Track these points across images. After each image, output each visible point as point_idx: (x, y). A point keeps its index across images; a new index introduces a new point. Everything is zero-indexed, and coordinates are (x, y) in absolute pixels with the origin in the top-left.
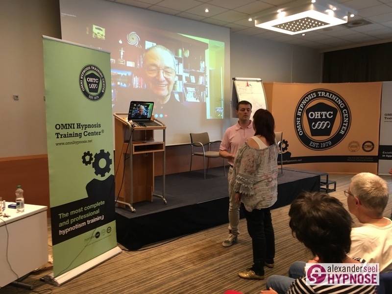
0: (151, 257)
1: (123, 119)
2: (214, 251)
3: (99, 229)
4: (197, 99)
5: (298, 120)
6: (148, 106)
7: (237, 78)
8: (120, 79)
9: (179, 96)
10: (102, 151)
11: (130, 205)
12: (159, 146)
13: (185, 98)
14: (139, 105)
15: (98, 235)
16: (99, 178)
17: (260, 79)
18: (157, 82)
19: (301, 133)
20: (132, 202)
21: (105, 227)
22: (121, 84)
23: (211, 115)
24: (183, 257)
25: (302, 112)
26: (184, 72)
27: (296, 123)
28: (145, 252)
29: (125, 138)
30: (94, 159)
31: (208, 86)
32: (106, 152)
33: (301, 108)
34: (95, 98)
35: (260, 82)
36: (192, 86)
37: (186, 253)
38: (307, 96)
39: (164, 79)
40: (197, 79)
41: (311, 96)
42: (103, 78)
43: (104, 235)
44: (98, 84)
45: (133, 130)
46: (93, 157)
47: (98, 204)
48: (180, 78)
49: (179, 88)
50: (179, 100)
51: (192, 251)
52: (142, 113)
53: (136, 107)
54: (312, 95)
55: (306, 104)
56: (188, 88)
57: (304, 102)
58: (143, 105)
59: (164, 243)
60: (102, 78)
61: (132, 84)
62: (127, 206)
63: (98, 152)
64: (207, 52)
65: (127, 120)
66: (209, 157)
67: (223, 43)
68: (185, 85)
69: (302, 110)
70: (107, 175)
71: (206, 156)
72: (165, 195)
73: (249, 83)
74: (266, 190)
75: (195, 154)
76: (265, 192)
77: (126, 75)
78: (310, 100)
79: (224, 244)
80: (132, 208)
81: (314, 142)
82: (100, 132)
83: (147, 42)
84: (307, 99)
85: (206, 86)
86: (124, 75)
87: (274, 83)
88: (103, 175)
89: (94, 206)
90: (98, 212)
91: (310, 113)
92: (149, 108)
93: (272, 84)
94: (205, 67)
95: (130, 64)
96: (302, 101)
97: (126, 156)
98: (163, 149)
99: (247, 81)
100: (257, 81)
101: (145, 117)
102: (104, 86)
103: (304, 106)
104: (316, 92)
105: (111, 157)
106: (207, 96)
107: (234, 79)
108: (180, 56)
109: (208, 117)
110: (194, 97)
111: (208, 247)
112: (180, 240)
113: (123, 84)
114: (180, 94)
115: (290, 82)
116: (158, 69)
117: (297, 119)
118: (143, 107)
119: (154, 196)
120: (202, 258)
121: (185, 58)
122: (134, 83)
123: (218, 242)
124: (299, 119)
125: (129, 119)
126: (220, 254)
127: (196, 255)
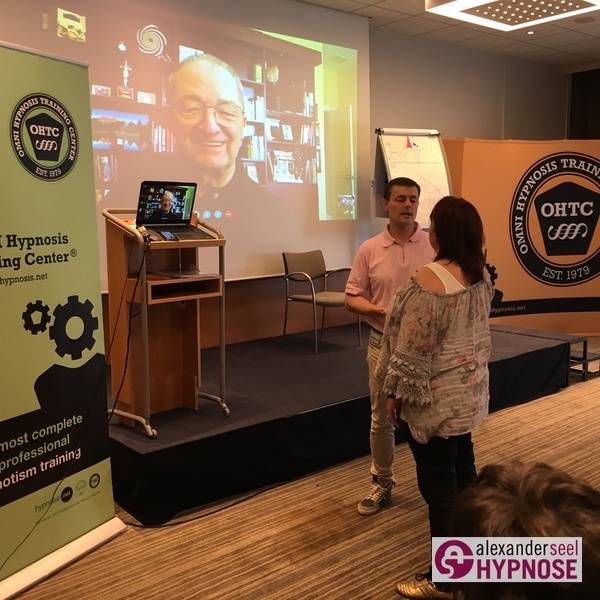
0: (192, 542)
1: (125, 224)
2: (338, 525)
3: (70, 481)
4: (296, 178)
5: (519, 221)
6: (183, 192)
7: (385, 130)
8: (122, 133)
9: (258, 170)
10: (73, 299)
11: (144, 421)
12: (209, 284)
13: (271, 176)
14: (162, 191)
15: (67, 495)
16: (67, 361)
17: (435, 132)
18: (202, 135)
19: (524, 249)
20: (148, 414)
21: (85, 474)
22: (126, 142)
23: (327, 213)
24: (268, 543)
25: (527, 203)
26: (268, 116)
27: (514, 227)
28: (180, 529)
29: (129, 267)
30: (53, 318)
31: (321, 147)
32: (82, 300)
33: (525, 194)
34: (52, 174)
35: (436, 138)
36: (285, 147)
37: (274, 532)
38: (538, 168)
39: (218, 129)
40: (297, 134)
41: (546, 168)
42: (72, 125)
43: (81, 493)
44: (59, 140)
45: (147, 250)
46: (50, 313)
47: (67, 423)
48: (259, 129)
49: (257, 152)
50: (256, 180)
51: (288, 526)
52: (168, 209)
53: (154, 195)
54: (547, 165)
55: (535, 186)
56: (276, 153)
57: (531, 182)
58: (171, 191)
59: (224, 505)
60: (68, 127)
61: (150, 143)
62: (138, 423)
63: (64, 302)
64: (319, 71)
65: (133, 227)
66: (324, 305)
67: (355, 52)
68: (271, 146)
69: (525, 199)
70: (87, 355)
71: (318, 304)
72: (224, 396)
73: (413, 140)
74: (461, 393)
75: (295, 299)
76: (458, 397)
77: (135, 122)
78: (544, 177)
79: (361, 509)
80: (149, 427)
81: (552, 268)
82: (66, 256)
83: (182, 48)
84: (537, 175)
85: (318, 147)
86: (131, 124)
87: (467, 139)
88: (76, 356)
89: (57, 428)
90: (66, 441)
91: (544, 206)
92: (186, 197)
93: (463, 142)
94: (315, 106)
95: (146, 98)
96: (527, 179)
97: (134, 309)
98: (218, 291)
99: (407, 135)
100: (430, 135)
101: (175, 218)
102: (74, 146)
103: (532, 191)
104: (557, 159)
105: (97, 312)
106: (319, 171)
107: (379, 132)
108: (259, 80)
109: (323, 216)
110: (291, 173)
111: (325, 515)
112: (259, 497)
113: (130, 143)
114: (259, 165)
115: (500, 139)
116: (204, 106)
117: (517, 218)
118: (169, 195)
119: (200, 396)
120: (312, 544)
121: (269, 84)
122: (155, 142)
123: (346, 502)
124: (521, 219)
125: (139, 224)
126: (351, 533)
127: (296, 536)
